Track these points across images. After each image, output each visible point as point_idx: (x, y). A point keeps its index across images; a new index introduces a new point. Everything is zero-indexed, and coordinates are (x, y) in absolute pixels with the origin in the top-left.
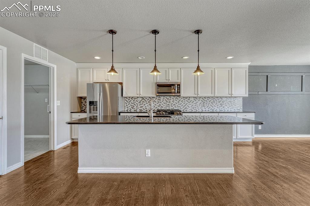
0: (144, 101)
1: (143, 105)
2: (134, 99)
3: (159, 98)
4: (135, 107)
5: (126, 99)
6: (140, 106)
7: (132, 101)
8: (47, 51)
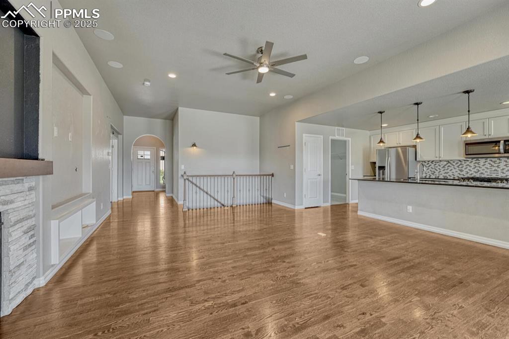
0: (451, 165)
1: (448, 171)
2: (434, 163)
3: (477, 162)
4: (437, 173)
5: (424, 163)
6: (444, 172)
7: (433, 166)
8: (343, 130)
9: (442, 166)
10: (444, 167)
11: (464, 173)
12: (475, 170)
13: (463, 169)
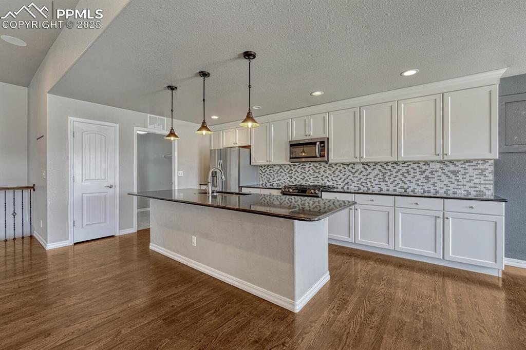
0: (283, 171)
1: (281, 177)
2: (270, 168)
3: (304, 167)
4: (271, 180)
5: (261, 168)
6: (277, 179)
7: (268, 172)
8: (164, 119)
9: (275, 173)
10: (277, 173)
11: (293, 180)
12: (301, 177)
13: (292, 175)
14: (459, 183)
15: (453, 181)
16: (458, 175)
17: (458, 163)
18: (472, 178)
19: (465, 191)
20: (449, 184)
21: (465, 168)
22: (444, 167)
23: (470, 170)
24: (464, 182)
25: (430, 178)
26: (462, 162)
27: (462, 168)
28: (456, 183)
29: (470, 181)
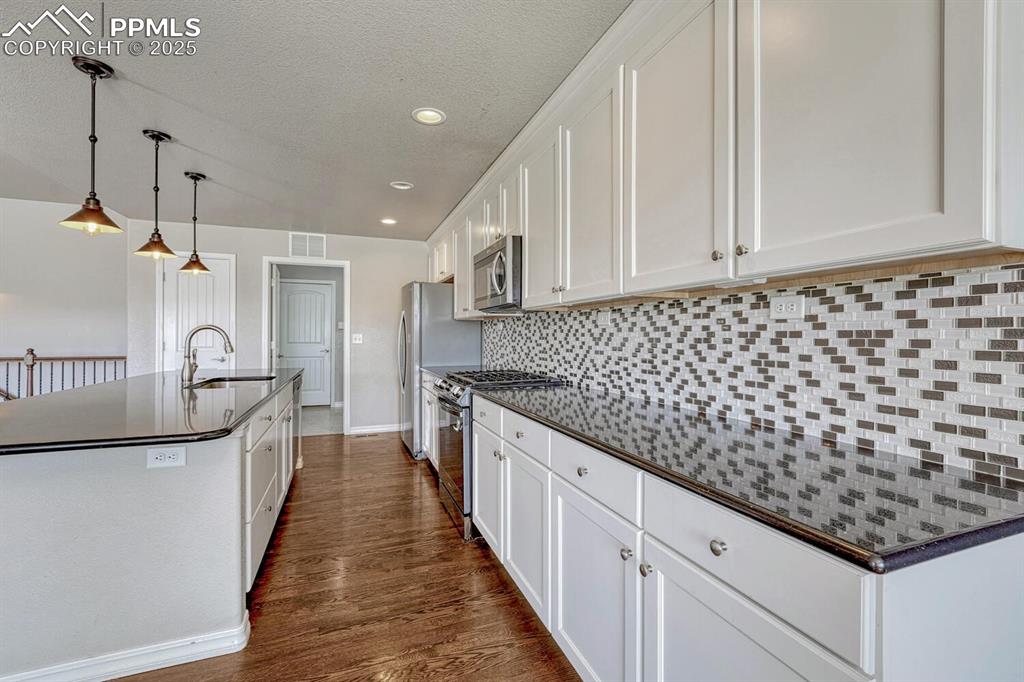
7: (492, 335)
14: (887, 400)
15: (861, 386)
16: (878, 353)
17: (882, 293)
18: (947, 376)
19: (914, 443)
20: (842, 400)
21: (913, 320)
22: (821, 311)
23: (941, 326)
24: (908, 393)
25: (771, 364)
26: (900, 283)
27: (900, 315)
28: (873, 397)
29: (937, 393)
